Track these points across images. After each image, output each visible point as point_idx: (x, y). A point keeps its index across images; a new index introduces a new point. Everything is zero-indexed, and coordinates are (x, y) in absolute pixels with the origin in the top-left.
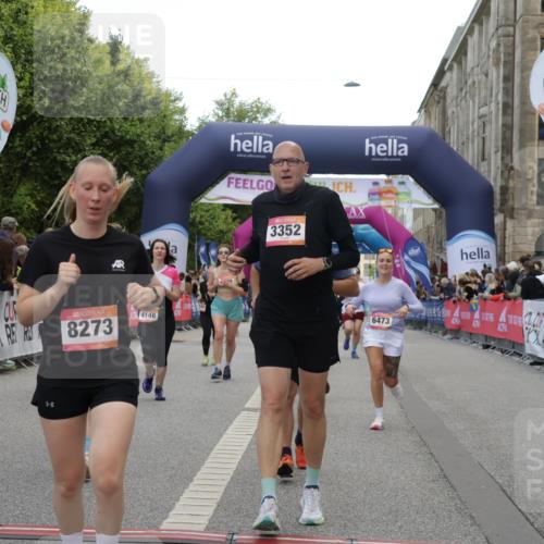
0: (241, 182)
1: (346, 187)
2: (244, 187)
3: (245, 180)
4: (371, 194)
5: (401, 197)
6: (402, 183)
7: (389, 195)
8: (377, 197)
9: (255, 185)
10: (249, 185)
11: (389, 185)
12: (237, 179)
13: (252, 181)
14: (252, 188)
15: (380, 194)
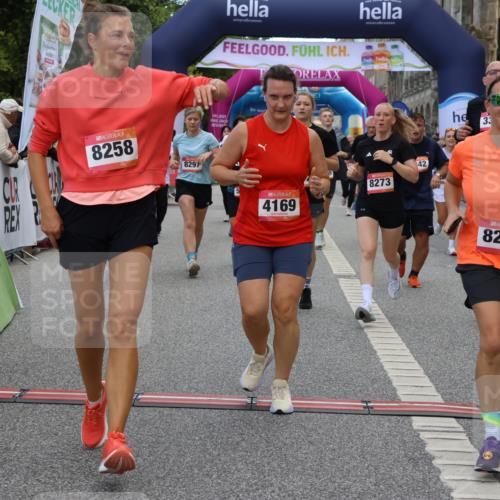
0: (237, 46)
1: (340, 51)
2: (240, 52)
3: (240, 45)
4: (365, 58)
5: (393, 60)
6: (395, 47)
7: (383, 59)
8: (370, 60)
9: (250, 50)
10: (244, 50)
11: (381, 49)
12: (233, 44)
13: (247, 46)
14: (247, 53)
15: (373, 57)
